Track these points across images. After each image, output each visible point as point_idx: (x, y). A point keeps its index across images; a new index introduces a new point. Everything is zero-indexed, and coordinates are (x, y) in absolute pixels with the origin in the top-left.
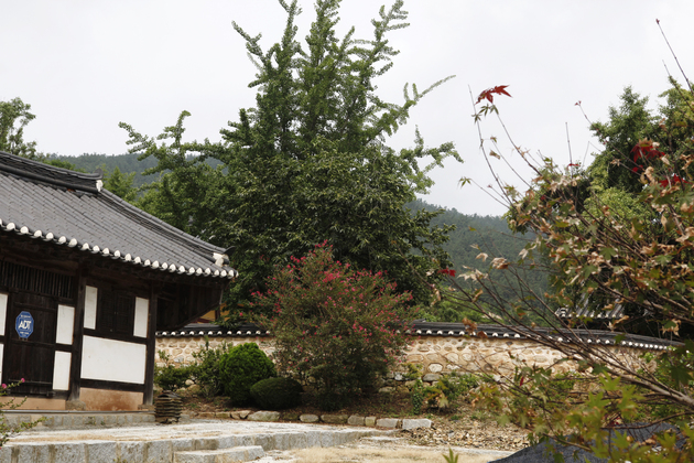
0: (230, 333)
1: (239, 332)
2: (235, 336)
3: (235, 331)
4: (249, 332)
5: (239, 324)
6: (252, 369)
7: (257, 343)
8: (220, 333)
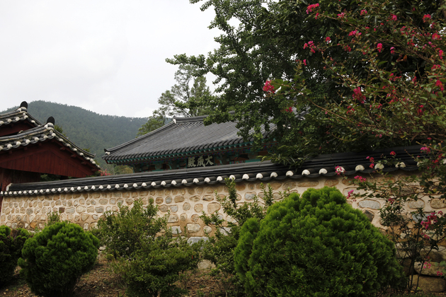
0: (290, 173)
1: (306, 172)
2: (300, 179)
3: (298, 170)
4: (323, 171)
5: (306, 158)
6: (330, 267)
7: (342, 188)
8: (274, 174)
